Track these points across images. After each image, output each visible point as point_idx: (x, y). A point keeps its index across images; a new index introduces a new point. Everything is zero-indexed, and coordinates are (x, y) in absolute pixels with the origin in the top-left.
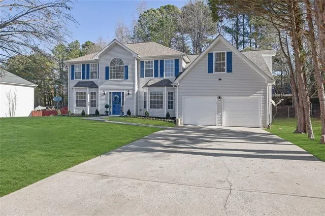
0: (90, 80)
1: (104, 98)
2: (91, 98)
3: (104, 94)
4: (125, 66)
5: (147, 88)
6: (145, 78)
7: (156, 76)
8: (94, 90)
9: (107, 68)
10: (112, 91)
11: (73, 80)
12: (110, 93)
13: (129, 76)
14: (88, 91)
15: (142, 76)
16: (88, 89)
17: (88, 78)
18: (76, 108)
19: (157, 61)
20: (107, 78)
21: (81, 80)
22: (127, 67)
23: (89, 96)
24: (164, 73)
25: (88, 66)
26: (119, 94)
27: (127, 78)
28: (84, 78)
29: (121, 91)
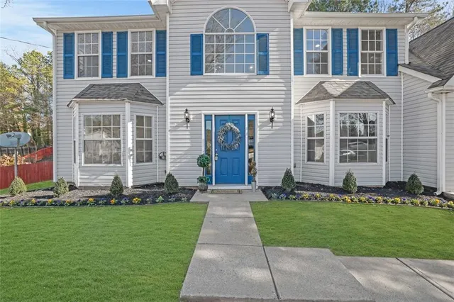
0: (130, 79)
1: (185, 132)
2: (139, 132)
3: (187, 120)
4: (259, 36)
5: (331, 103)
6: (305, 75)
7: (337, 71)
8: (145, 110)
9: (196, 40)
10: (213, 112)
11: (68, 81)
12: (208, 118)
13: (273, 64)
14: (127, 111)
15: (299, 71)
16: (127, 106)
17: (122, 72)
18: (82, 169)
19: (341, 30)
20: (196, 68)
21: (98, 80)
22: (263, 38)
23: (130, 128)
24: (360, 64)
25: (122, 36)
26: (238, 119)
27: (264, 68)
28: (107, 72)
29: (246, 112)
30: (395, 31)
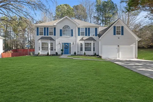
0: (49, 36)
1: (59, 46)
3: (59, 44)
4: (71, 30)
5: (83, 41)
6: (80, 36)
7: (86, 35)
8: (52, 42)
9: (61, 30)
10: (64, 42)
11: (38, 36)
12: (63, 43)
13: (74, 34)
14: (49, 42)
15: (79, 35)
19: (87, 28)
20: (61, 35)
21: (43, 36)
22: (72, 30)
23: (50, 45)
24: (90, 34)
25: (48, 28)
26: (68, 44)
27: (72, 35)
28: (45, 35)
29: (69, 42)
30: (97, 28)
